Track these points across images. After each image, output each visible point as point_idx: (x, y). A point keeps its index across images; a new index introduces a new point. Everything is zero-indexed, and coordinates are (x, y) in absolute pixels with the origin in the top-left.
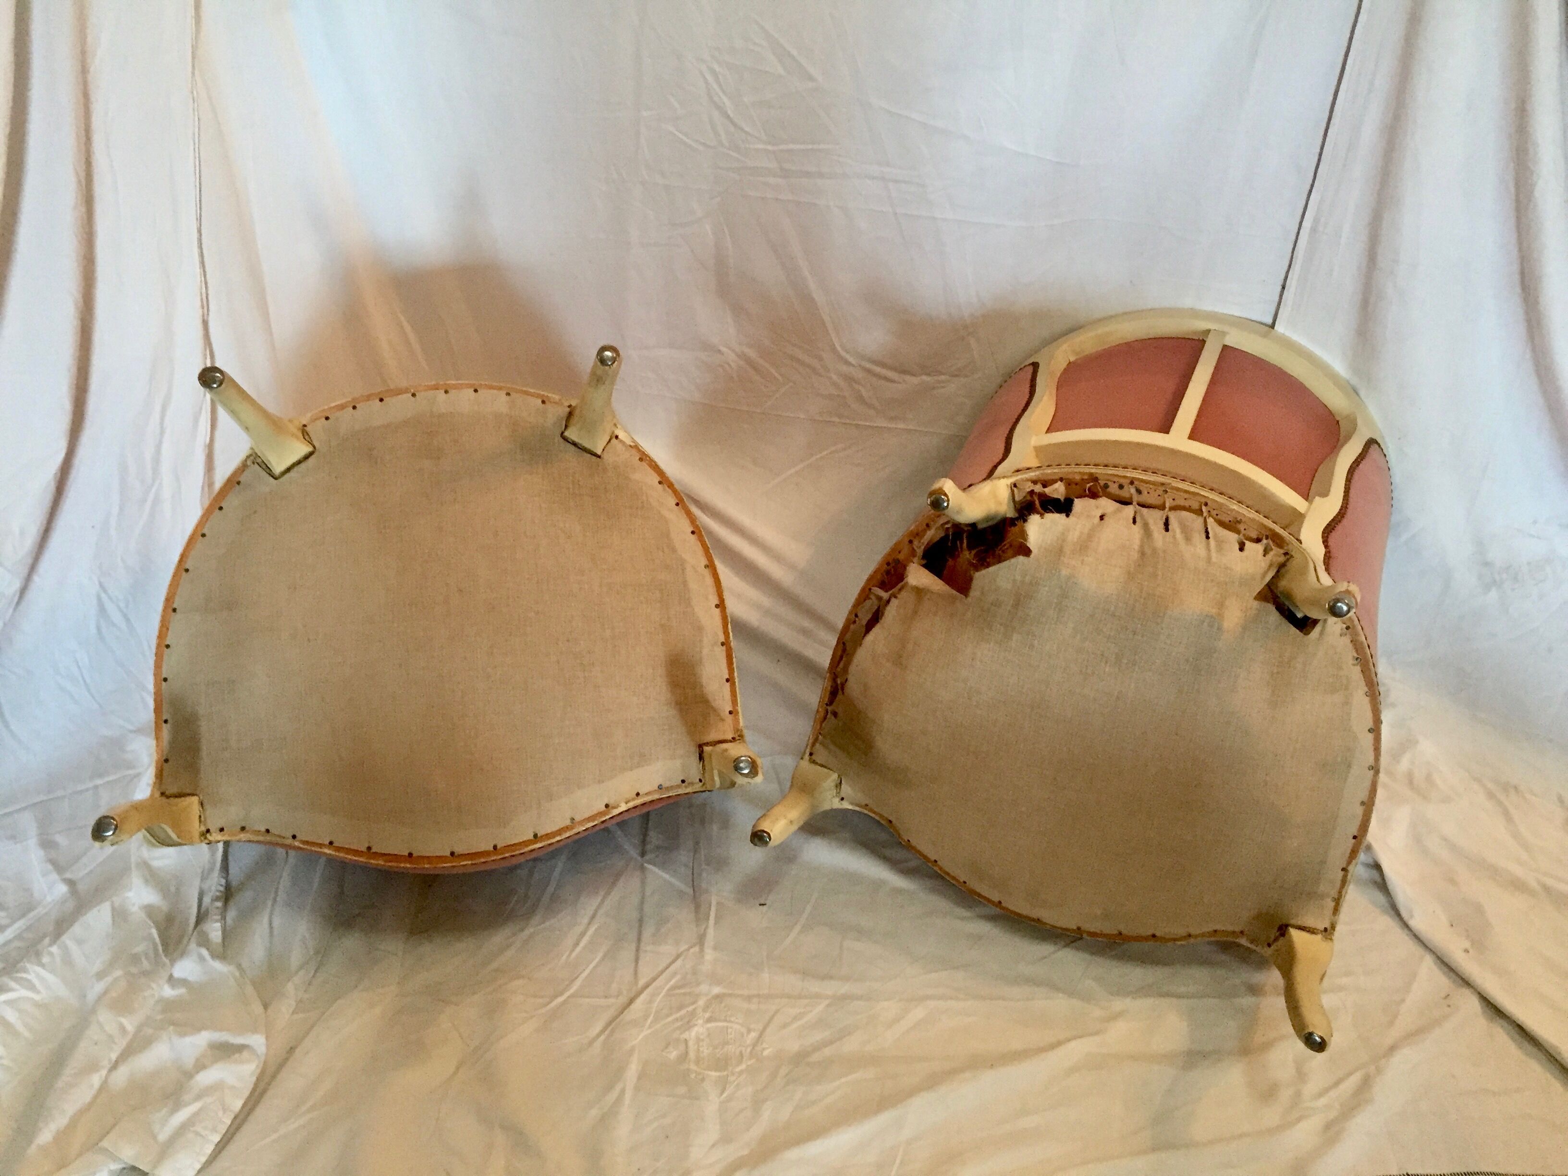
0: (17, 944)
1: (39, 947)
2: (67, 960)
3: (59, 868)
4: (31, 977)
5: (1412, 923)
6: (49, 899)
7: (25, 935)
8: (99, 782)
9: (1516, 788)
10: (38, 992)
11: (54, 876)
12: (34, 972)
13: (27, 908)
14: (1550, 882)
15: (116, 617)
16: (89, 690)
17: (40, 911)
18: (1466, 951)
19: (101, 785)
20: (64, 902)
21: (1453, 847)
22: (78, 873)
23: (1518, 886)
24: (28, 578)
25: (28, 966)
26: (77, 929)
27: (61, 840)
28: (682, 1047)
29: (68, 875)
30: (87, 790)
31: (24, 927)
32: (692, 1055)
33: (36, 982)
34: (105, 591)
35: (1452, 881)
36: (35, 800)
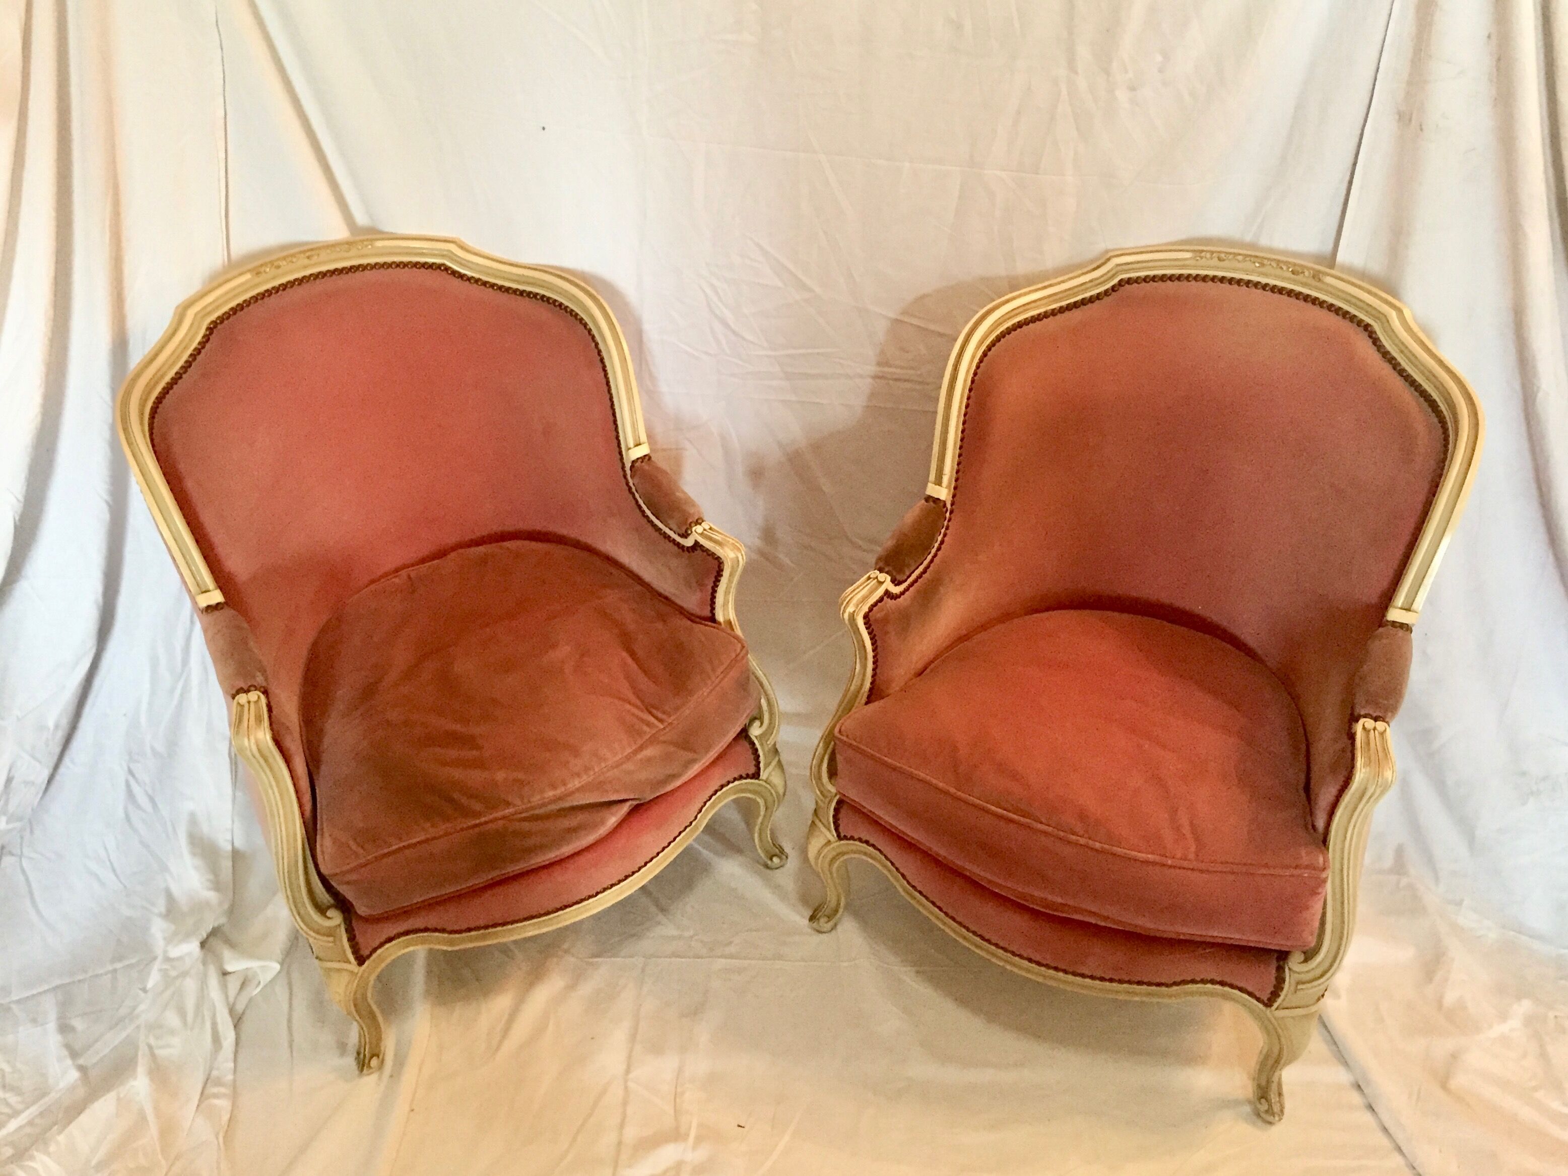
0: (28, 1130)
1: (48, 1135)
2: (72, 1150)
3: (74, 1054)
6: (62, 1084)
7: (38, 1121)
8: (118, 965)
11: (69, 1062)
12: (40, 1161)
13: (41, 1093)
15: (142, 799)
16: (116, 875)
17: (53, 1096)
19: (119, 969)
20: (75, 1088)
22: (91, 1059)
24: (56, 767)
25: (35, 1153)
26: (83, 1118)
27: (78, 1024)
29: (81, 1061)
30: (106, 974)
31: (37, 1113)
33: (41, 1171)
34: (133, 775)
36: (58, 982)
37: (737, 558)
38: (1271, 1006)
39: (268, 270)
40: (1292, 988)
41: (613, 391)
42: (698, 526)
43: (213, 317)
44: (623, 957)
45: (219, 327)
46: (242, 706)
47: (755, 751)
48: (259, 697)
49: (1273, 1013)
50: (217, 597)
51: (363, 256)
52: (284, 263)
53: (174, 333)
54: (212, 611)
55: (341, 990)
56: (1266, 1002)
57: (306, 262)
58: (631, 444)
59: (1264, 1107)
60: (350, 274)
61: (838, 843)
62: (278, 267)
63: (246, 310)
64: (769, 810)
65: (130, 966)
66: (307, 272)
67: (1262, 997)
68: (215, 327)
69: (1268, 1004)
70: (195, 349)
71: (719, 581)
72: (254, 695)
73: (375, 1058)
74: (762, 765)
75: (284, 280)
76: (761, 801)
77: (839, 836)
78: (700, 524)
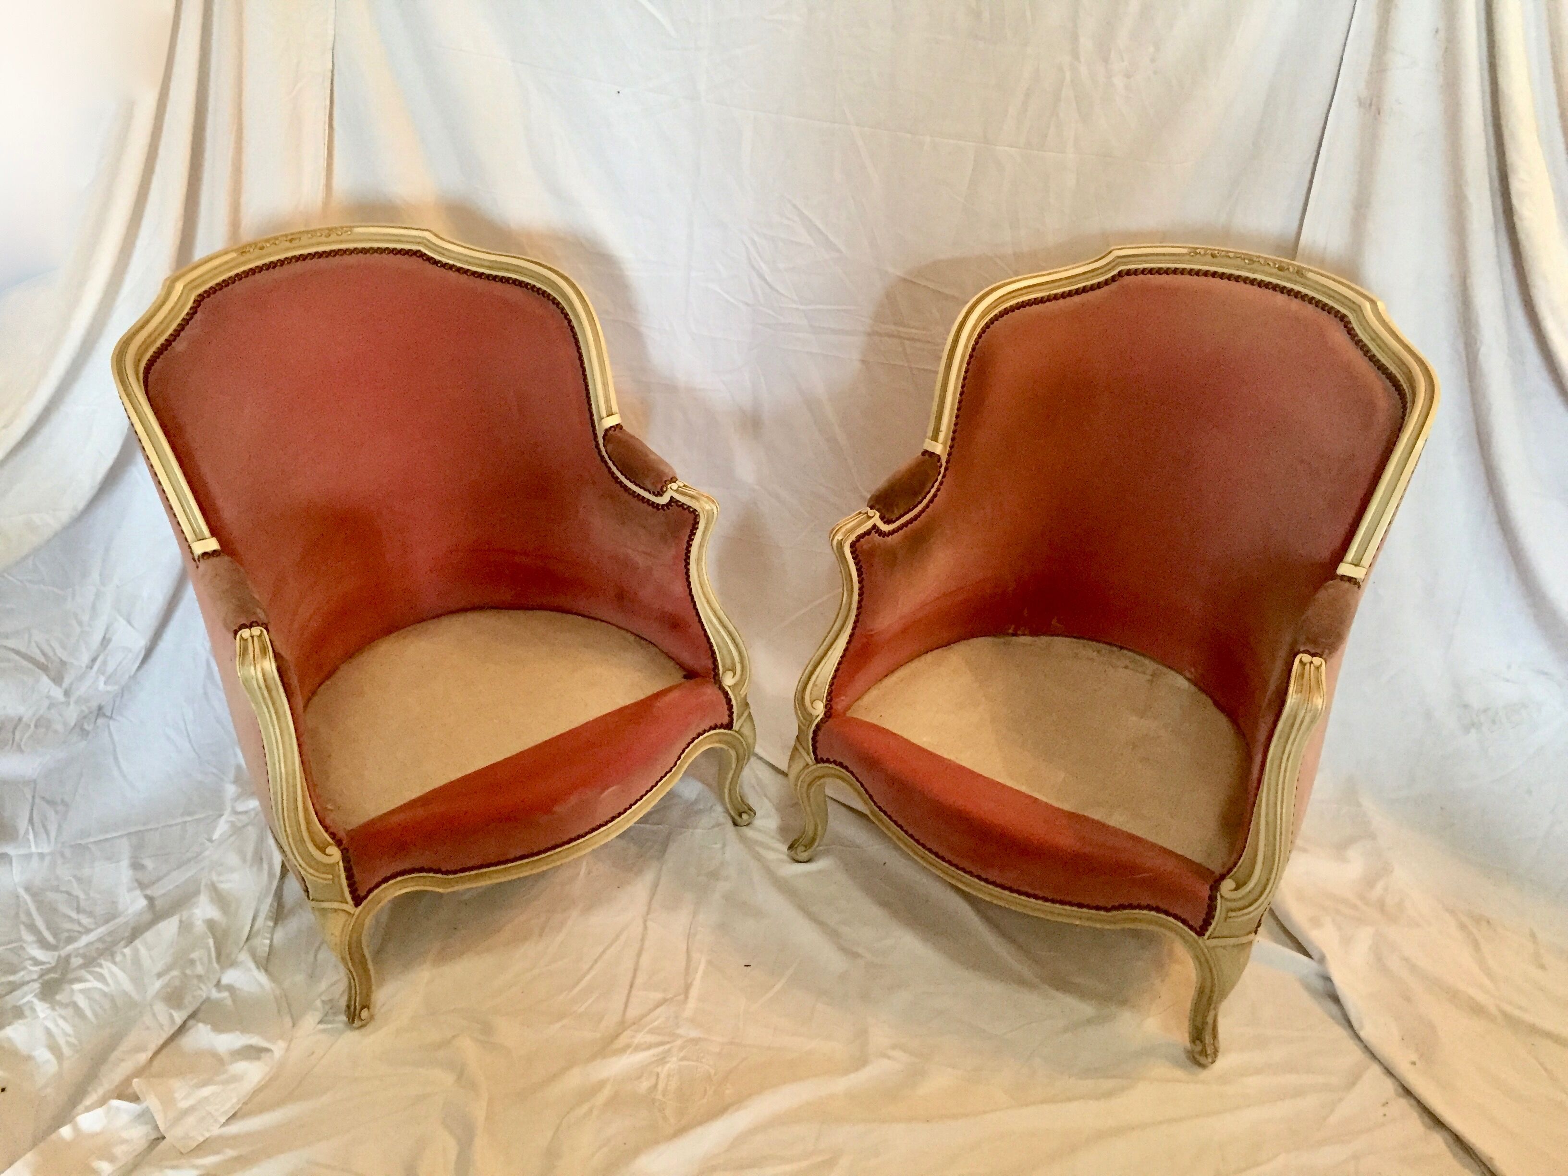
0: (98, 945)
1: (115, 949)
2: (137, 961)
3: (143, 886)
4: (105, 972)
5: (1362, 1034)
6: (131, 911)
7: (105, 939)
8: (189, 819)
9: (1488, 922)
10: (107, 984)
11: (138, 892)
12: (107, 968)
13: (110, 917)
14: (1508, 1008)
17: (120, 920)
18: (1414, 1063)
19: (189, 821)
20: (141, 914)
21: (1413, 968)
22: (156, 891)
23: (1477, 1010)
25: (103, 962)
26: (149, 935)
27: (149, 864)
28: (653, 1080)
29: (148, 893)
30: (176, 825)
31: (106, 932)
32: (661, 1086)
33: (107, 975)
35: (1408, 999)
36: (132, 829)
37: (713, 509)
38: (1204, 935)
39: (252, 250)
40: (1223, 915)
41: (586, 365)
42: (673, 484)
43: (201, 290)
44: (650, 824)
45: (206, 300)
46: (247, 640)
47: (729, 701)
48: (262, 631)
49: (1205, 942)
50: (212, 544)
51: (341, 242)
52: (268, 245)
53: (164, 302)
54: (208, 558)
55: (337, 933)
56: (1198, 929)
57: (288, 244)
58: (604, 413)
59: (1199, 1048)
60: (330, 258)
61: (815, 767)
62: (262, 248)
63: (231, 287)
64: (741, 763)
65: (198, 821)
66: (290, 254)
67: (1195, 926)
68: (203, 300)
69: (1201, 932)
70: (183, 319)
71: (695, 534)
72: (256, 631)
73: (366, 1009)
74: (735, 716)
75: (267, 260)
76: (733, 753)
77: (816, 759)
78: (675, 482)
